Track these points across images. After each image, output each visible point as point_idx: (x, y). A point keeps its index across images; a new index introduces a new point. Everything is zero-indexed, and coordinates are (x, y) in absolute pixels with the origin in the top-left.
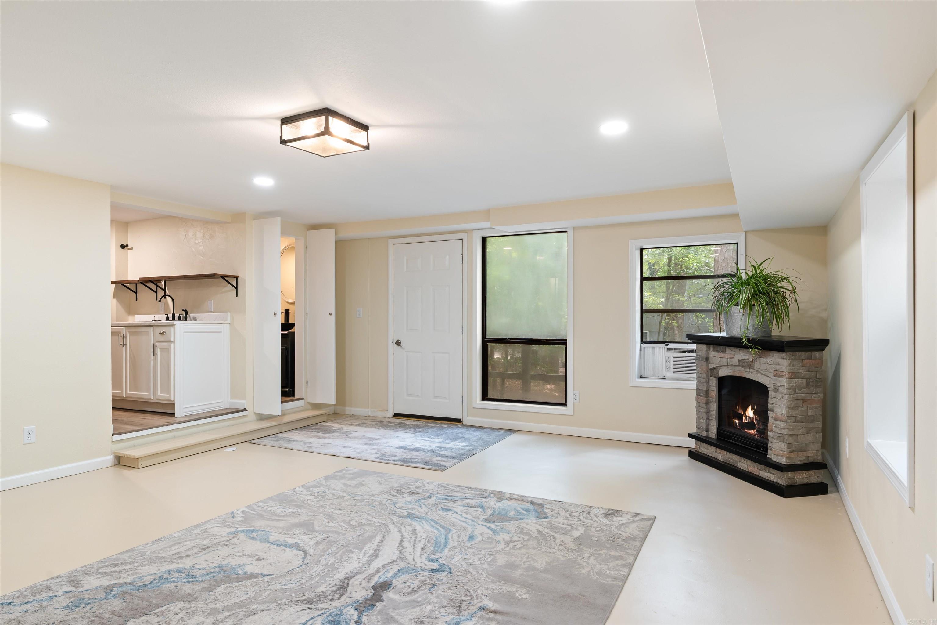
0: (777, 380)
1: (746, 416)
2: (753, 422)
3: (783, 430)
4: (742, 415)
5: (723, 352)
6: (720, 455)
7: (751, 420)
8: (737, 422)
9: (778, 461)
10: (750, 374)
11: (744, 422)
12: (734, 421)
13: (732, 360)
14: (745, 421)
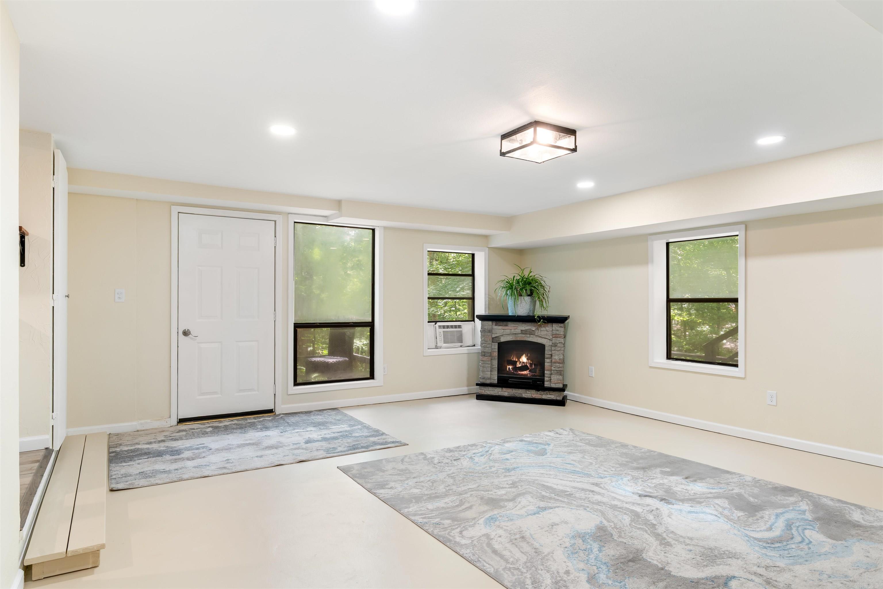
0: (556, 340)
1: (520, 362)
2: (526, 365)
3: (560, 368)
4: (517, 362)
5: (506, 325)
6: (506, 392)
7: (524, 364)
8: (511, 367)
9: (556, 387)
10: (531, 338)
11: (517, 366)
12: (508, 367)
13: (516, 330)
14: (519, 365)
